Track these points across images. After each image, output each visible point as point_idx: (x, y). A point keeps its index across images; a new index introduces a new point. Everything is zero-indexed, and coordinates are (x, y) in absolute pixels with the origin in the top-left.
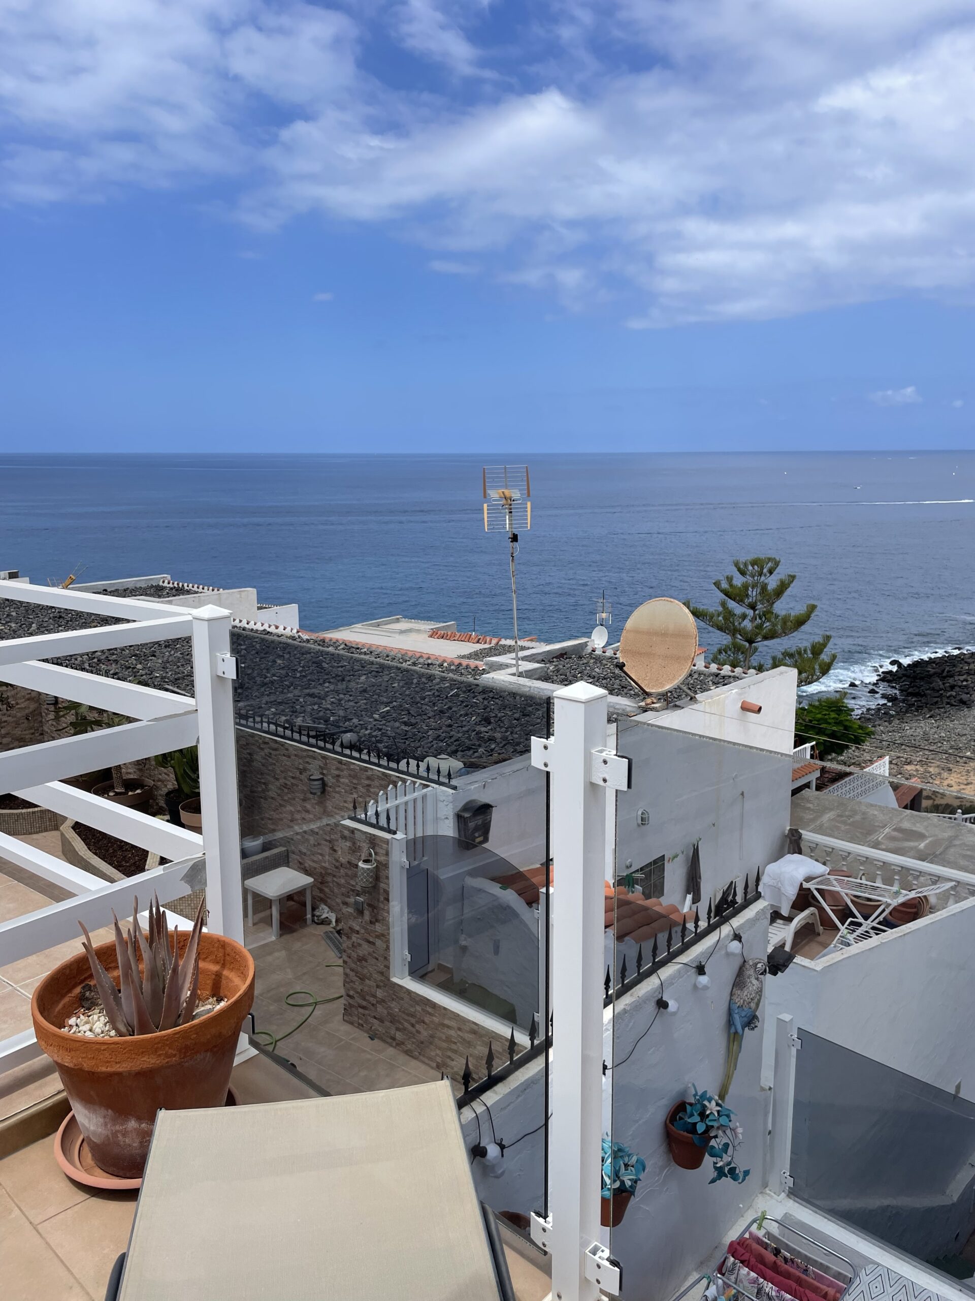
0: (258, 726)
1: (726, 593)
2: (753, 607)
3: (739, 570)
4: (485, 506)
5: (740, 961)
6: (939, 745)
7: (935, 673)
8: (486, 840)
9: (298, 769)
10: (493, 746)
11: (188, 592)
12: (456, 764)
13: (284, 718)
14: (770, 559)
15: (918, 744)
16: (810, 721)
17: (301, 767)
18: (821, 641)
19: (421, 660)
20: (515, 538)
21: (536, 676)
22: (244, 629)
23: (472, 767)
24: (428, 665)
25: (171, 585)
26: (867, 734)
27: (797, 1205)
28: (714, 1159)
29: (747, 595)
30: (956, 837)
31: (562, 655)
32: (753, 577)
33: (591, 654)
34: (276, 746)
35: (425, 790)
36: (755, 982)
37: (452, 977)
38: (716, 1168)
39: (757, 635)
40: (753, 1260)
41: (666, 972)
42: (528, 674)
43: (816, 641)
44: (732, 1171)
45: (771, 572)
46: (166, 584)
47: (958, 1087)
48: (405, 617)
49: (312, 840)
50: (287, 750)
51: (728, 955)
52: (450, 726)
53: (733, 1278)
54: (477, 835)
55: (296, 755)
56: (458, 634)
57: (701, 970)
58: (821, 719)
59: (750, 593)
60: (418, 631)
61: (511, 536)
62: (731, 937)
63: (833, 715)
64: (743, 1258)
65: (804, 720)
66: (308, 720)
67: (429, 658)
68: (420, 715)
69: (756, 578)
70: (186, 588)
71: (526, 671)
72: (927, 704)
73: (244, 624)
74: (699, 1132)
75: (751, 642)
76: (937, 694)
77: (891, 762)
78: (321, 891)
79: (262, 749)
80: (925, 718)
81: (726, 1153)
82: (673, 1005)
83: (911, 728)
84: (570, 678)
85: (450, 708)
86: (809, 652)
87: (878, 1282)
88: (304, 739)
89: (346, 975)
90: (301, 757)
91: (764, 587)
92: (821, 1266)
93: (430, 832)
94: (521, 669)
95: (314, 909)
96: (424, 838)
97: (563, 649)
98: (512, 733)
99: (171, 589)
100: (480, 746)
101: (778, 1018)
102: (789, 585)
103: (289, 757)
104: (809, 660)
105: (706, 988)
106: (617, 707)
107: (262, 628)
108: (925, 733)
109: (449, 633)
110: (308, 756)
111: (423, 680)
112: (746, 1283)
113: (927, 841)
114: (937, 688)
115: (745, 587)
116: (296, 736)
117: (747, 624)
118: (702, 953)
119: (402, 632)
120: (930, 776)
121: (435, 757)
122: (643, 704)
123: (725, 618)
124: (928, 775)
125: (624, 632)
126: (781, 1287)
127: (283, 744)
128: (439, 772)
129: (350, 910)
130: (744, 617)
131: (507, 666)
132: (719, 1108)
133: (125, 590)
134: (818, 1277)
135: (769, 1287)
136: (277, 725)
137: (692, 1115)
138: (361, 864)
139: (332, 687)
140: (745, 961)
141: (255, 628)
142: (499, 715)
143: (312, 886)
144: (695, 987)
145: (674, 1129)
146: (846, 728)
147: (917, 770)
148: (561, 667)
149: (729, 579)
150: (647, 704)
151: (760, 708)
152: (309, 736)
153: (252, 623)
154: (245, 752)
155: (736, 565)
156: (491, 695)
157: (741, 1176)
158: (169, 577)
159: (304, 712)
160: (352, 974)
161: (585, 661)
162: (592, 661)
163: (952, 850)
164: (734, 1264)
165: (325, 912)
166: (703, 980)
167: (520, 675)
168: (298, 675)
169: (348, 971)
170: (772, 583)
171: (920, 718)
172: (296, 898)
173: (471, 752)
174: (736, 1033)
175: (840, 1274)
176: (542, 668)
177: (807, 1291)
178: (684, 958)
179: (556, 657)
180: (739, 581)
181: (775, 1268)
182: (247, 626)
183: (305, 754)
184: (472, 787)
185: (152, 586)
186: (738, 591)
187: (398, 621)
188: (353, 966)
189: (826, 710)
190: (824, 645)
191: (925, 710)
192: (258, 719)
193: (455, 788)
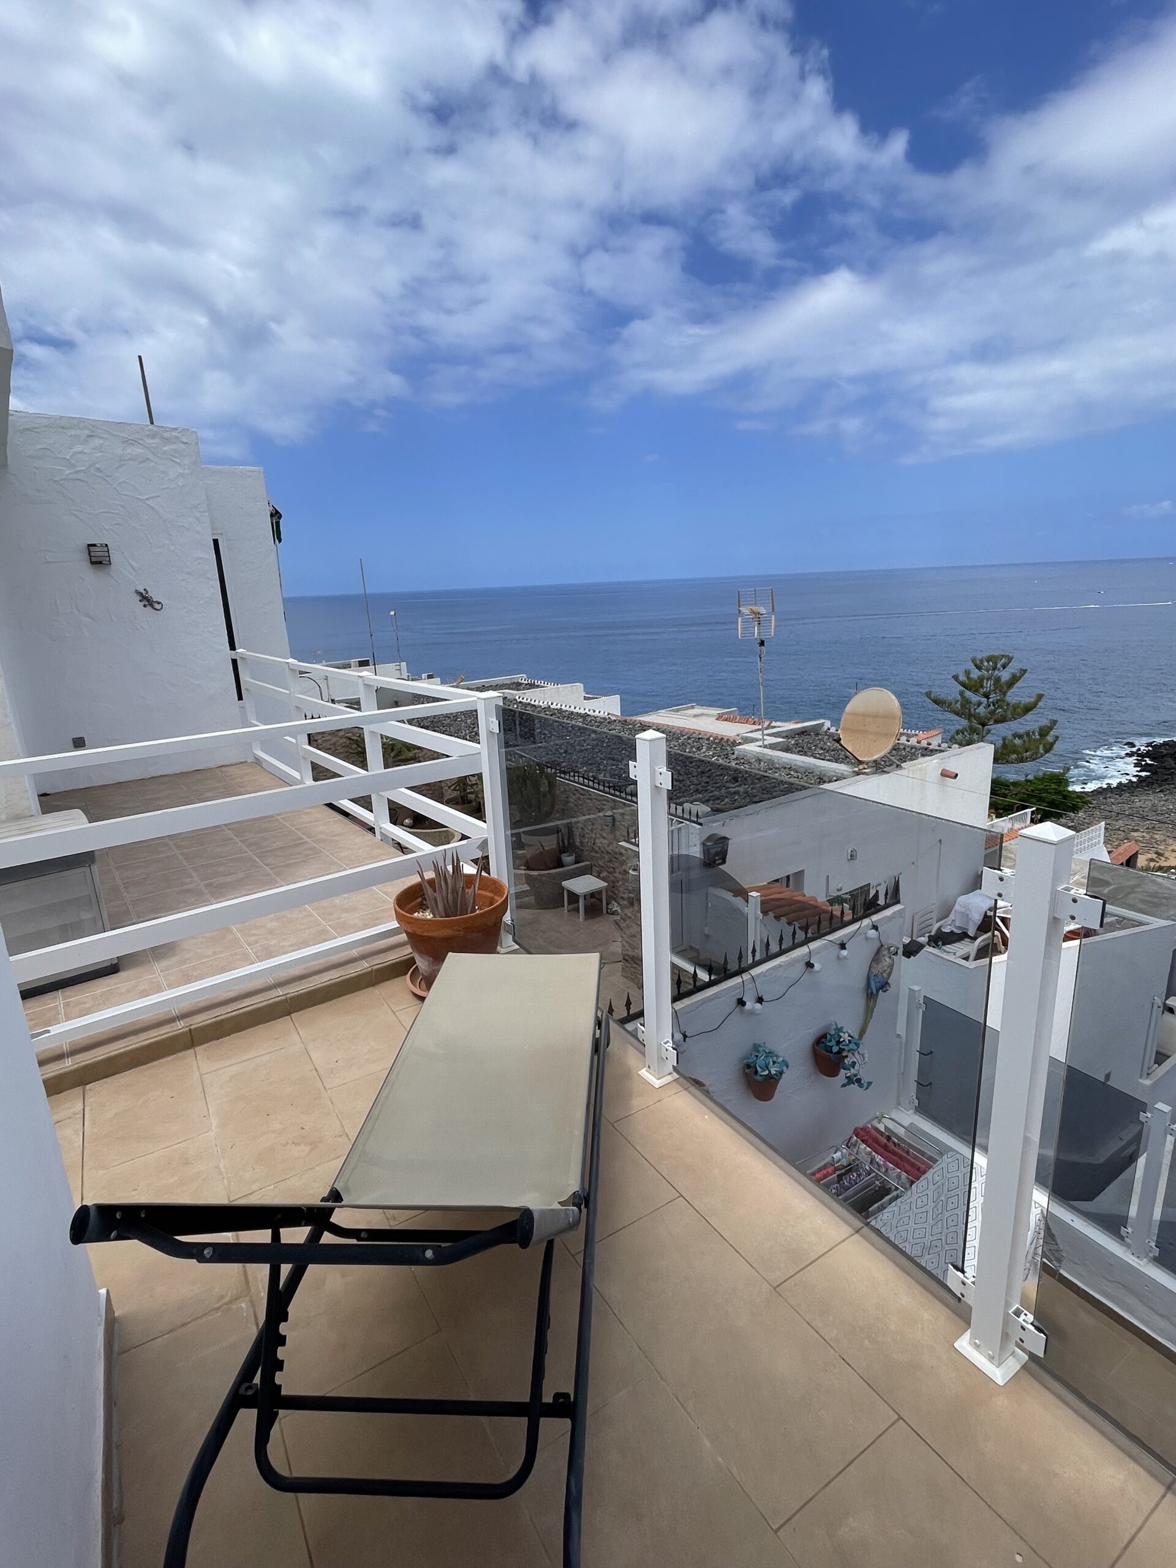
0: (572, 779)
1: (963, 684)
2: (987, 696)
3: (976, 665)
4: (740, 619)
5: (877, 945)
6: (1167, 815)
7: (1167, 754)
8: (724, 862)
9: (597, 808)
10: (736, 797)
11: (538, 687)
12: (704, 808)
13: (591, 774)
14: (1003, 656)
15: (1146, 814)
16: (1033, 791)
17: (599, 807)
18: (1049, 724)
19: (694, 735)
20: (762, 643)
21: (780, 748)
22: (572, 713)
23: (716, 811)
24: (699, 739)
25: (526, 682)
26: (1085, 803)
27: (921, 1119)
28: (846, 1071)
29: (982, 687)
30: (1139, 885)
31: (803, 732)
32: (988, 671)
33: (826, 732)
34: (583, 792)
35: (680, 825)
36: (888, 959)
37: (699, 955)
38: (846, 1077)
39: (989, 720)
40: (870, 1141)
41: (814, 945)
42: (772, 747)
43: (1043, 724)
44: (859, 1081)
45: (1004, 667)
46: (523, 681)
47: (1108, 1076)
48: (698, 705)
49: (607, 857)
50: (590, 795)
51: (867, 939)
52: (708, 783)
53: (855, 1150)
54: (717, 858)
55: (596, 799)
56: (738, 717)
57: (843, 946)
58: (1042, 789)
59: (985, 684)
60: (707, 715)
61: (759, 641)
62: (871, 927)
63: (1053, 786)
64: (863, 1138)
65: (1027, 790)
66: (608, 775)
67: (700, 734)
68: (687, 774)
69: (990, 672)
70: (536, 684)
71: (769, 744)
72: (1157, 780)
73: (572, 709)
74: (834, 1051)
75: (984, 725)
76: (1169, 772)
77: (1106, 829)
78: (613, 892)
79: (574, 794)
80: (1154, 792)
81: (853, 1068)
82: (817, 967)
83: (1140, 801)
84: (806, 750)
85: (710, 770)
86: (1037, 734)
87: (955, 1164)
88: (601, 788)
89: (624, 946)
90: (600, 801)
91: (998, 680)
92: (919, 1151)
93: (684, 852)
94: (766, 743)
95: (607, 904)
96: (679, 856)
97: (803, 728)
98: (752, 788)
99: (526, 684)
100: (727, 797)
101: (910, 989)
102: (1020, 677)
103: (591, 800)
104: (1036, 740)
105: (845, 958)
106: (837, 771)
107: (583, 712)
108: (1153, 805)
109: (732, 717)
110: (605, 800)
111: (694, 749)
112: (863, 1154)
113: (1111, 888)
114: (1169, 767)
115: (981, 679)
116: (596, 786)
117: (981, 710)
118: (844, 935)
119: (695, 716)
120: (1156, 842)
121: (691, 803)
122: (856, 769)
123: (962, 705)
124: (1154, 841)
125: (844, 714)
126: (886, 1159)
127: (588, 791)
128: (690, 813)
129: (625, 902)
130: (979, 704)
131: (757, 740)
132: (850, 1038)
133: (496, 686)
134: (915, 1157)
135: (879, 1159)
136: (584, 778)
137: (831, 1041)
138: (631, 872)
139: (627, 753)
140: (882, 945)
141: (579, 711)
142: (745, 776)
143: (607, 889)
144: (838, 958)
145: (819, 1049)
146: (1065, 797)
147: (1143, 837)
148: (801, 741)
149: (967, 673)
150: (859, 770)
151: (957, 775)
152: (604, 786)
153: (578, 708)
154: (564, 796)
155: (973, 660)
156: (742, 761)
157: (865, 1085)
158: (525, 675)
159: (605, 770)
160: (626, 945)
161: (820, 737)
162: (826, 737)
163: (1132, 896)
164: (857, 1141)
165: (615, 907)
166: (844, 953)
167: (765, 747)
168: (605, 745)
169: (624, 942)
170: (1005, 675)
171: (1150, 792)
172: (596, 895)
173: (719, 801)
174: (872, 993)
175: (933, 1157)
176: (783, 742)
177: (905, 1164)
178: (830, 937)
179: (798, 734)
180: (975, 674)
181: (885, 1147)
182: (574, 711)
183: (602, 798)
184: (714, 825)
185: (514, 683)
186: (973, 683)
187: (693, 707)
188: (628, 940)
189: (1048, 782)
190: (1051, 728)
191: (1155, 786)
192: (572, 774)
193: (701, 824)
